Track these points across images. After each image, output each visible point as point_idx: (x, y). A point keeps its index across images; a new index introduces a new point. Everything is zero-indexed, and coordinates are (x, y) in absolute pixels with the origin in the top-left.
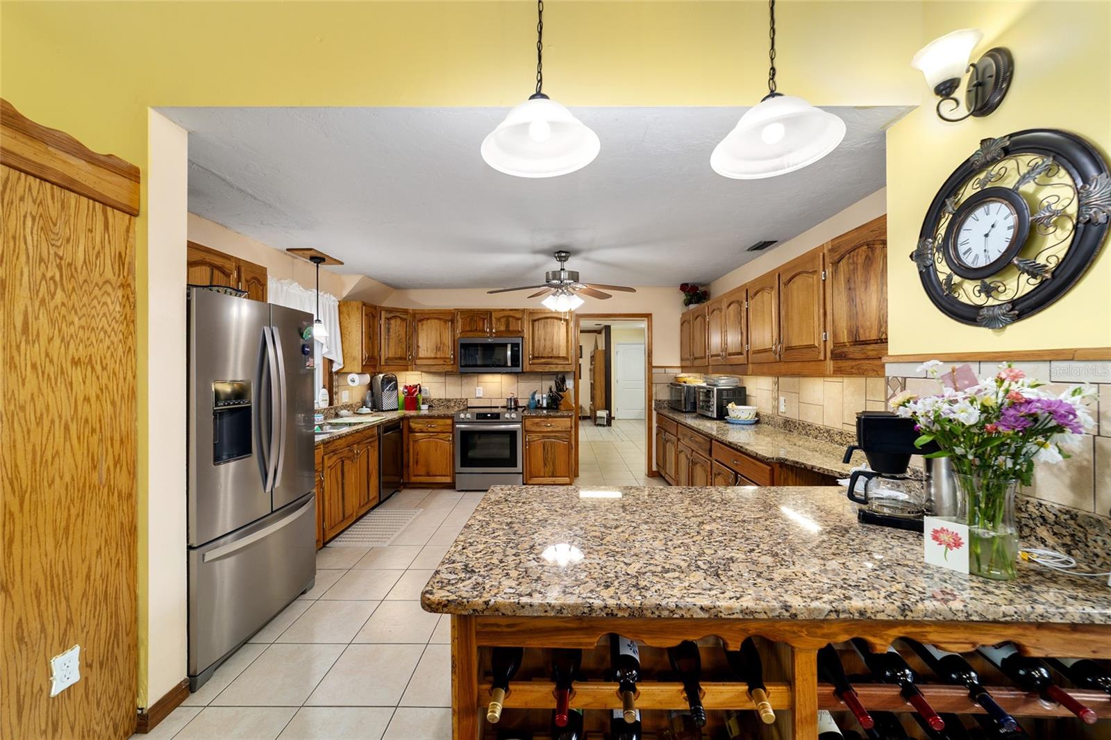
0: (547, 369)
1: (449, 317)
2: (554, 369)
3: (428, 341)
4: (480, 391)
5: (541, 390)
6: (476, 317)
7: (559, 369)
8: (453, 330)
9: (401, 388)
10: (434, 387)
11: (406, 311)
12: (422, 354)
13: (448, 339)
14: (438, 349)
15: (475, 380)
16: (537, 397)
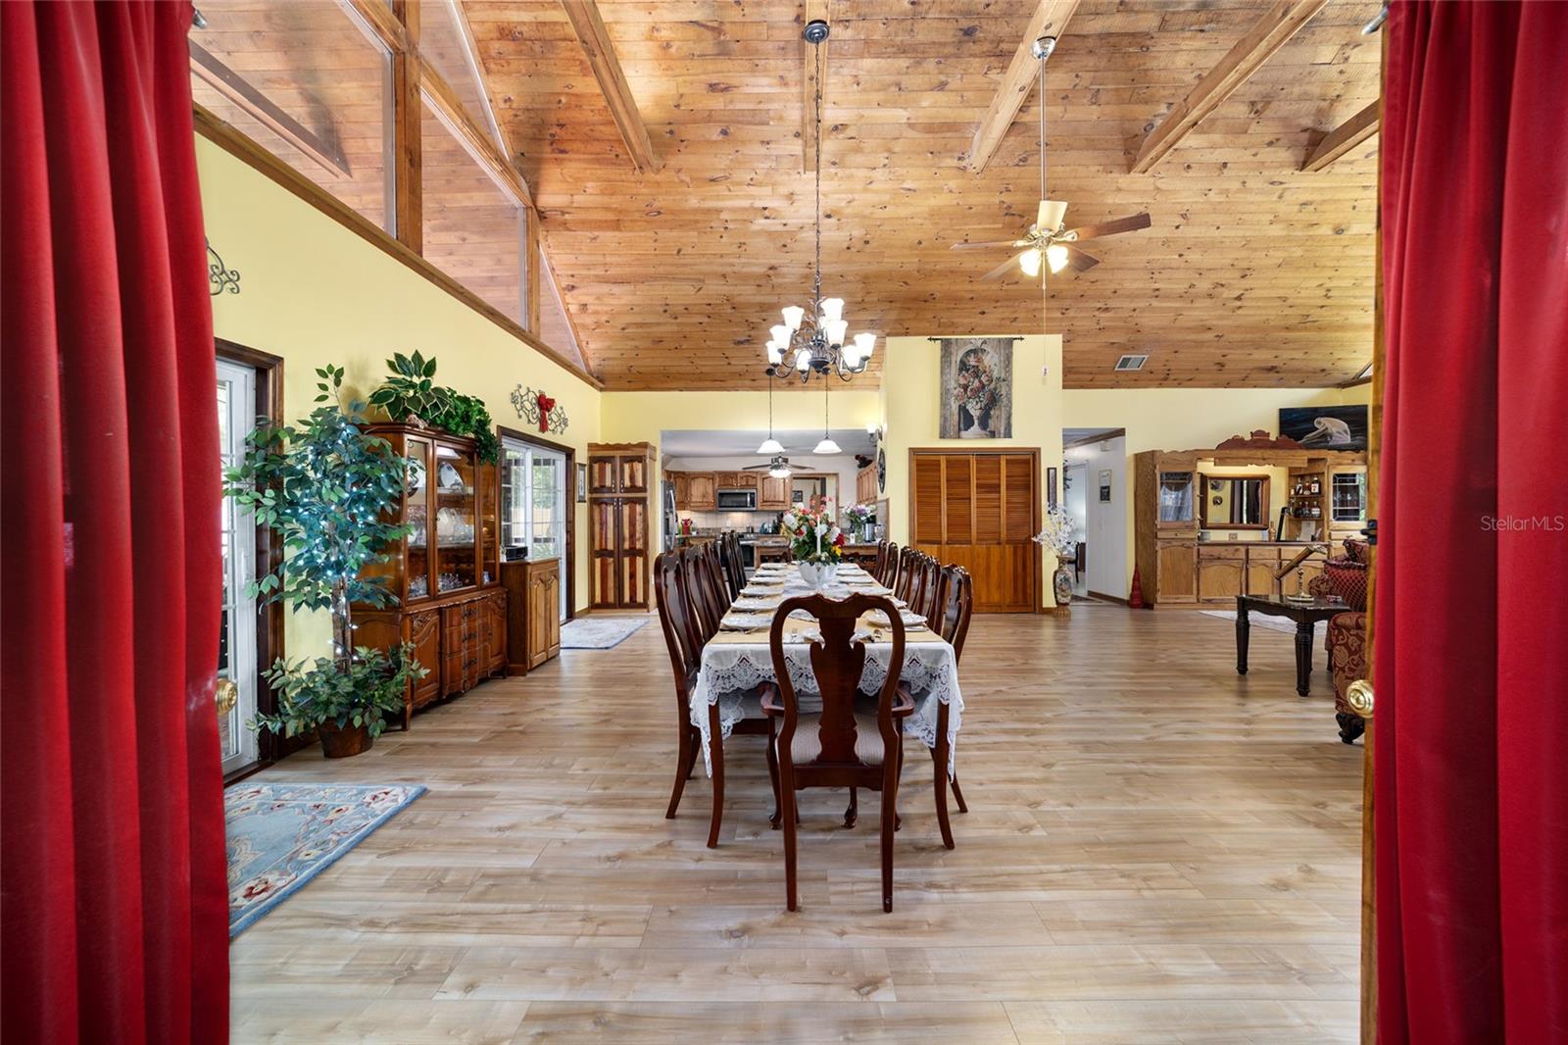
0: (772, 508)
1: (709, 476)
2: (776, 508)
3: (698, 490)
4: (729, 523)
5: (769, 523)
6: (727, 476)
7: (780, 508)
8: (713, 484)
9: (680, 521)
10: (699, 521)
11: (684, 473)
12: (694, 500)
13: (710, 491)
14: (704, 496)
15: (725, 516)
16: (766, 526)
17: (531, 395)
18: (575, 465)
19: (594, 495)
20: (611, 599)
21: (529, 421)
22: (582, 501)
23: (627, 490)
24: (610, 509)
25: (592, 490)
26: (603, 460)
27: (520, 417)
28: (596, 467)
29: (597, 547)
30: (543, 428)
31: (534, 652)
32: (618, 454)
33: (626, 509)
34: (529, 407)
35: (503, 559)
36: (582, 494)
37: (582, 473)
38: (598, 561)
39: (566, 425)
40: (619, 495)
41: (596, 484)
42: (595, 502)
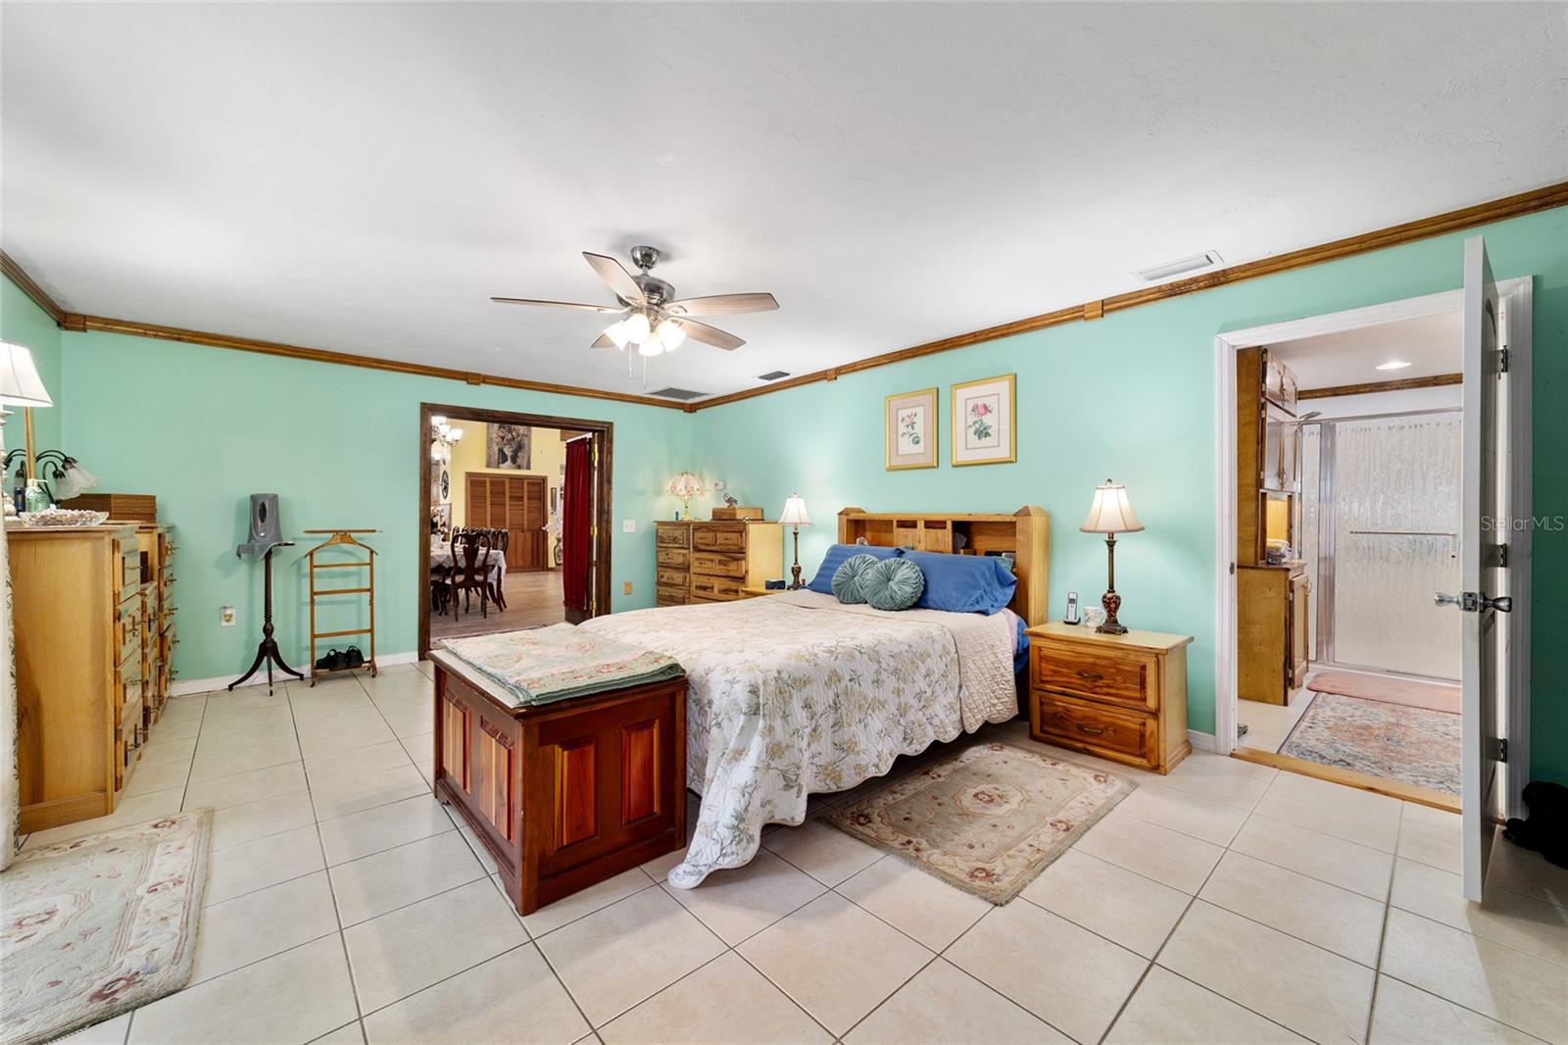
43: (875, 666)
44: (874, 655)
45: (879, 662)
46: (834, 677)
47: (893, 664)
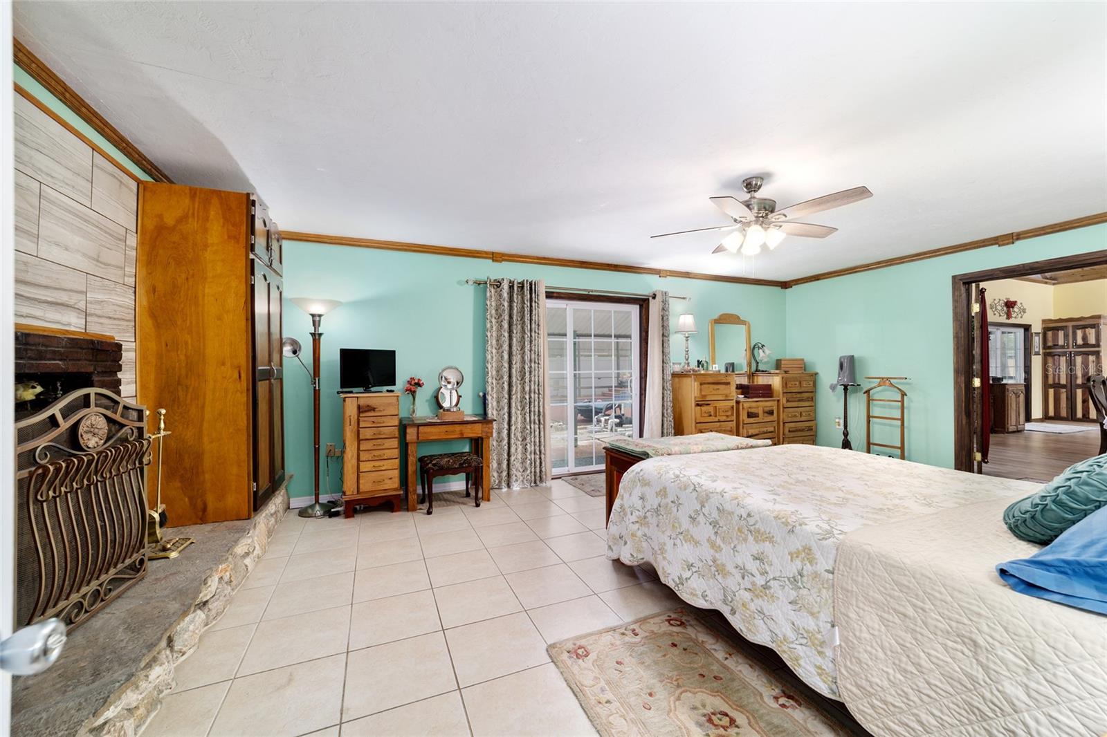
17: (1001, 302)
18: (1032, 334)
19: (1048, 351)
20: (1064, 413)
21: (1000, 316)
22: (1037, 354)
23: (1079, 346)
24: (1063, 359)
25: (1045, 347)
26: (1056, 329)
27: (995, 314)
28: (1050, 334)
29: (1050, 381)
30: (1009, 316)
31: (1009, 424)
32: (1070, 324)
33: (1079, 359)
34: (999, 308)
35: (991, 382)
36: (1037, 350)
37: (1037, 338)
38: (1051, 391)
39: (1024, 312)
40: (1071, 350)
41: (1050, 344)
42: (1046, 355)
43: (698, 507)
44: (704, 498)
45: (703, 506)
46: (663, 492)
47: (715, 514)
